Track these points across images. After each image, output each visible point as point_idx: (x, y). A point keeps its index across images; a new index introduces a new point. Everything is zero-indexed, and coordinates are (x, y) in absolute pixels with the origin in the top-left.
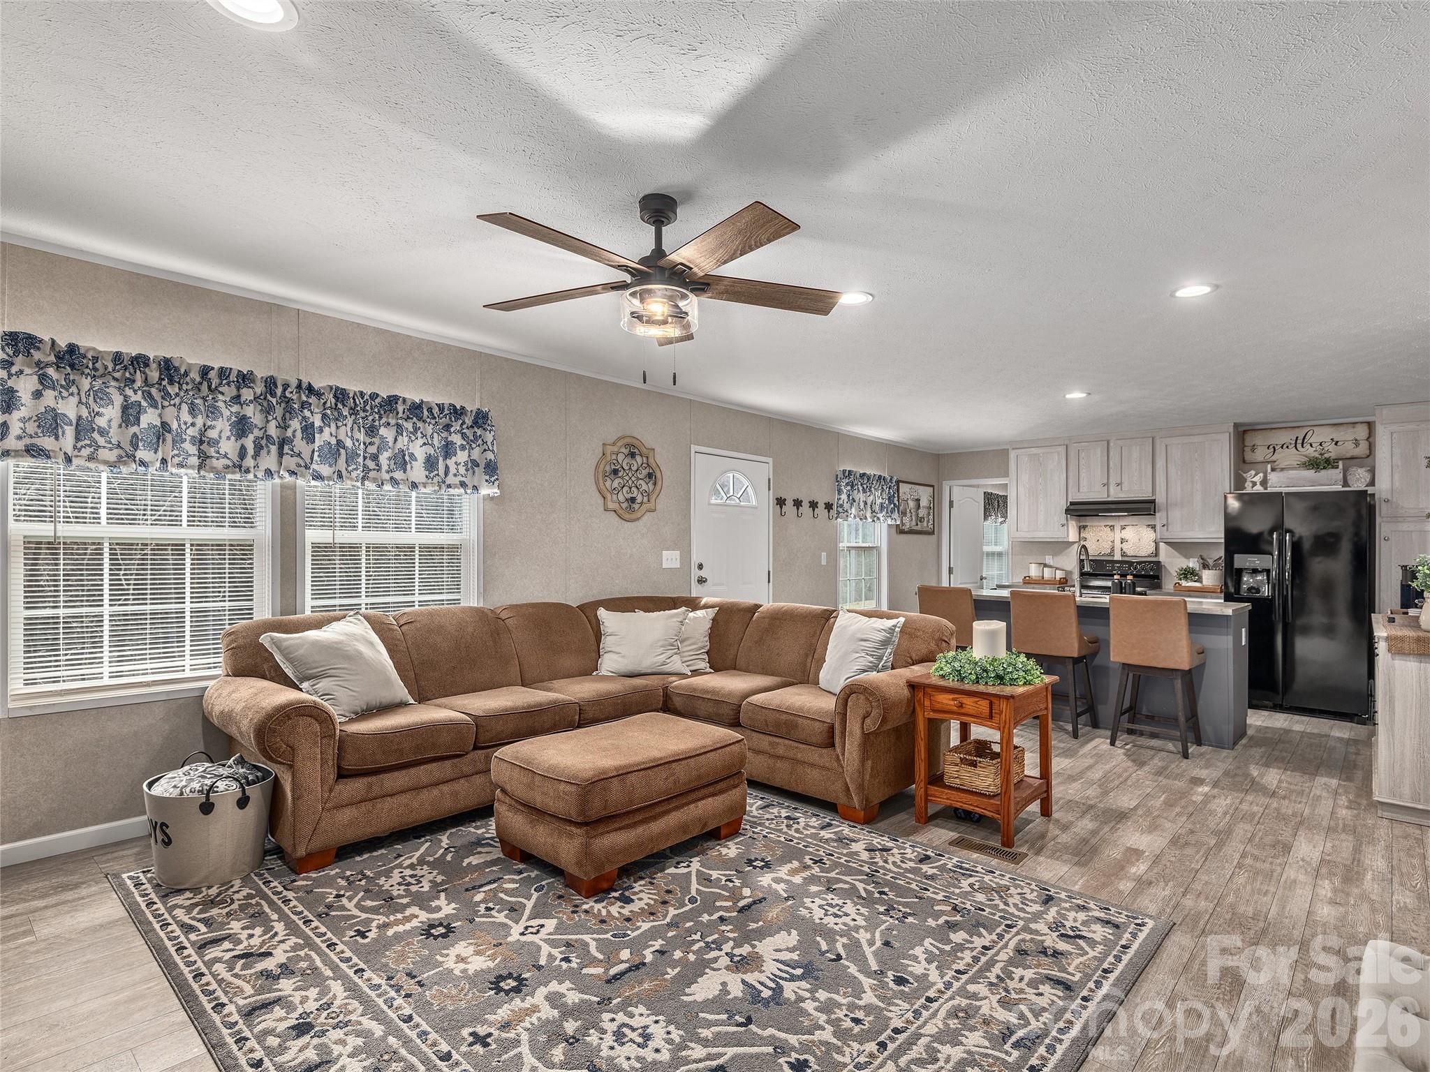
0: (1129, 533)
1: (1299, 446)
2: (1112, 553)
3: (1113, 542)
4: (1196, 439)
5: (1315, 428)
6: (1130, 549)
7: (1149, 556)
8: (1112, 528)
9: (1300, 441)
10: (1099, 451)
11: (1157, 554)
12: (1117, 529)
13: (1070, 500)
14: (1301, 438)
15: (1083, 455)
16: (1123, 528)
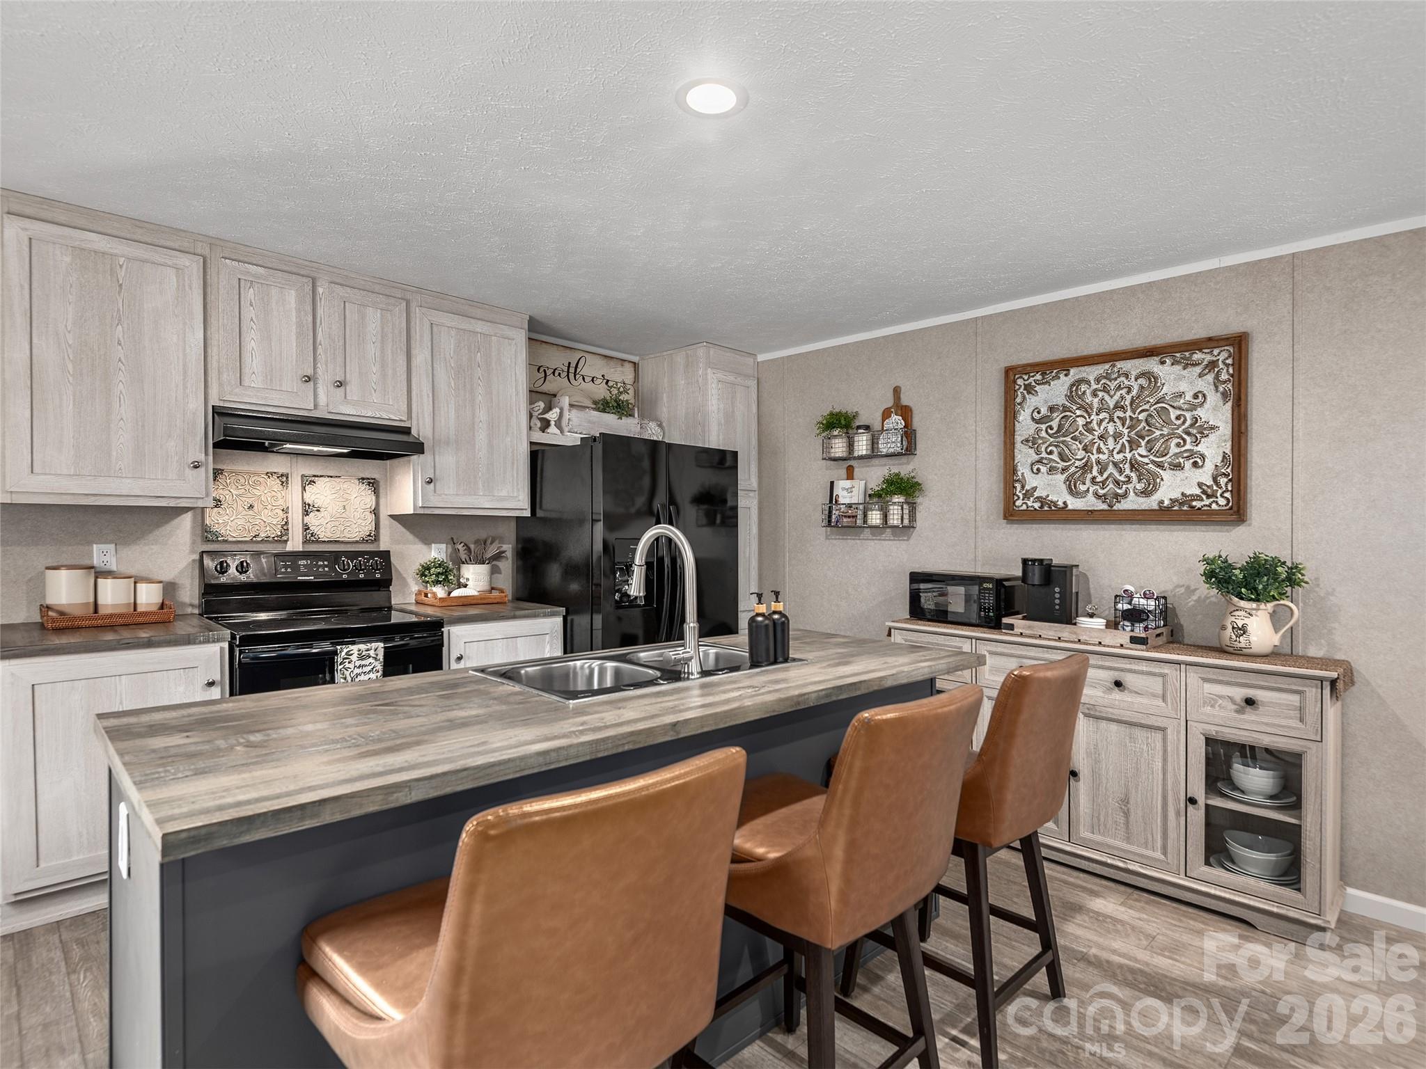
0: (322, 493)
1: (571, 376)
2: (282, 539)
3: (285, 511)
4: (480, 327)
5: (587, 355)
6: (325, 527)
7: (364, 541)
8: (284, 479)
9: (572, 370)
10: (291, 297)
11: (376, 538)
12: (295, 483)
13: (212, 403)
14: (573, 365)
15: (250, 294)
16: (307, 481)
